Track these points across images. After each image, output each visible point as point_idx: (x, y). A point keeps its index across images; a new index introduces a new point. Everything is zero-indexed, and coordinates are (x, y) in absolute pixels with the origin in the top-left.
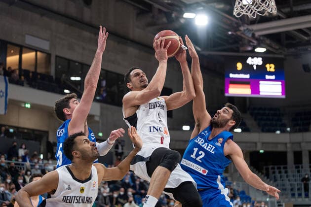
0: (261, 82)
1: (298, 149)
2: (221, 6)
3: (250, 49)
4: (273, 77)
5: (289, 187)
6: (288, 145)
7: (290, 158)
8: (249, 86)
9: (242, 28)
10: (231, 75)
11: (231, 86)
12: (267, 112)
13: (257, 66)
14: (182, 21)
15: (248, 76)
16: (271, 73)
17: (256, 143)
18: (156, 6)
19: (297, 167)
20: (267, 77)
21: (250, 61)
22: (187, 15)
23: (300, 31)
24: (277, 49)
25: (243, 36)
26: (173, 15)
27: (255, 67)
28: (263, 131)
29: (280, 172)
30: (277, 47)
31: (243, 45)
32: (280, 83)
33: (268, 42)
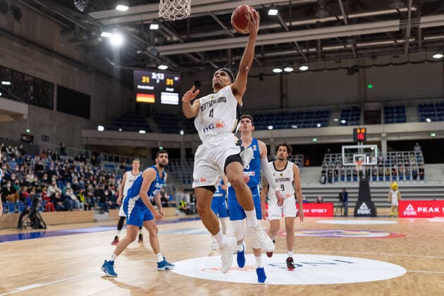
0: (163, 93)
1: (188, 147)
2: (133, 30)
3: (154, 66)
4: (172, 90)
5: (181, 176)
6: (182, 144)
7: (183, 153)
8: (153, 96)
9: (149, 49)
10: (139, 87)
11: (138, 95)
12: (166, 117)
13: (160, 80)
14: (100, 40)
15: (152, 88)
16: (170, 86)
17: (157, 141)
18: (78, 25)
19: (188, 161)
20: (168, 89)
21: (154, 76)
22: (104, 34)
23: (194, 54)
24: (175, 68)
25: (149, 55)
26: (93, 33)
27: (158, 81)
28: (163, 132)
29: (175, 164)
30: (176, 66)
31: (149, 62)
32: (177, 94)
33: (169, 61)
